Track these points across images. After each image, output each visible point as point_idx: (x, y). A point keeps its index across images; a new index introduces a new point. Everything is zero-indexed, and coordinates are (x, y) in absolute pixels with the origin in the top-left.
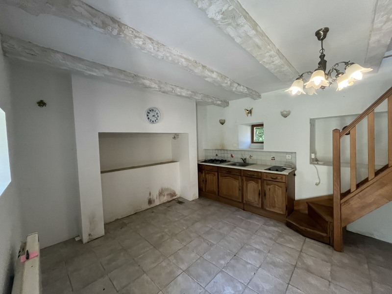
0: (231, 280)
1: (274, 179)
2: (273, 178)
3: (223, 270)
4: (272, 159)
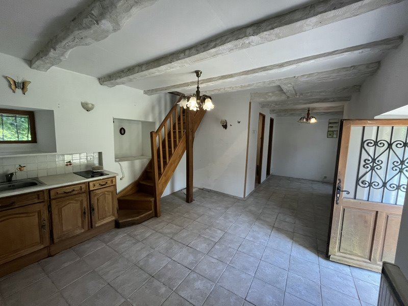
0: (187, 282)
1: (104, 185)
2: (102, 185)
3: (174, 289)
4: (67, 165)
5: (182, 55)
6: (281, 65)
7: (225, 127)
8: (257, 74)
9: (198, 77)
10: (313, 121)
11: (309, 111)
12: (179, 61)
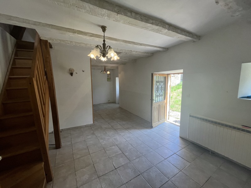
5: (129, 14)
6: (141, 44)
7: (72, 74)
8: (129, 44)
9: (104, 32)
10: (108, 73)
11: (105, 67)
12: (125, 17)
